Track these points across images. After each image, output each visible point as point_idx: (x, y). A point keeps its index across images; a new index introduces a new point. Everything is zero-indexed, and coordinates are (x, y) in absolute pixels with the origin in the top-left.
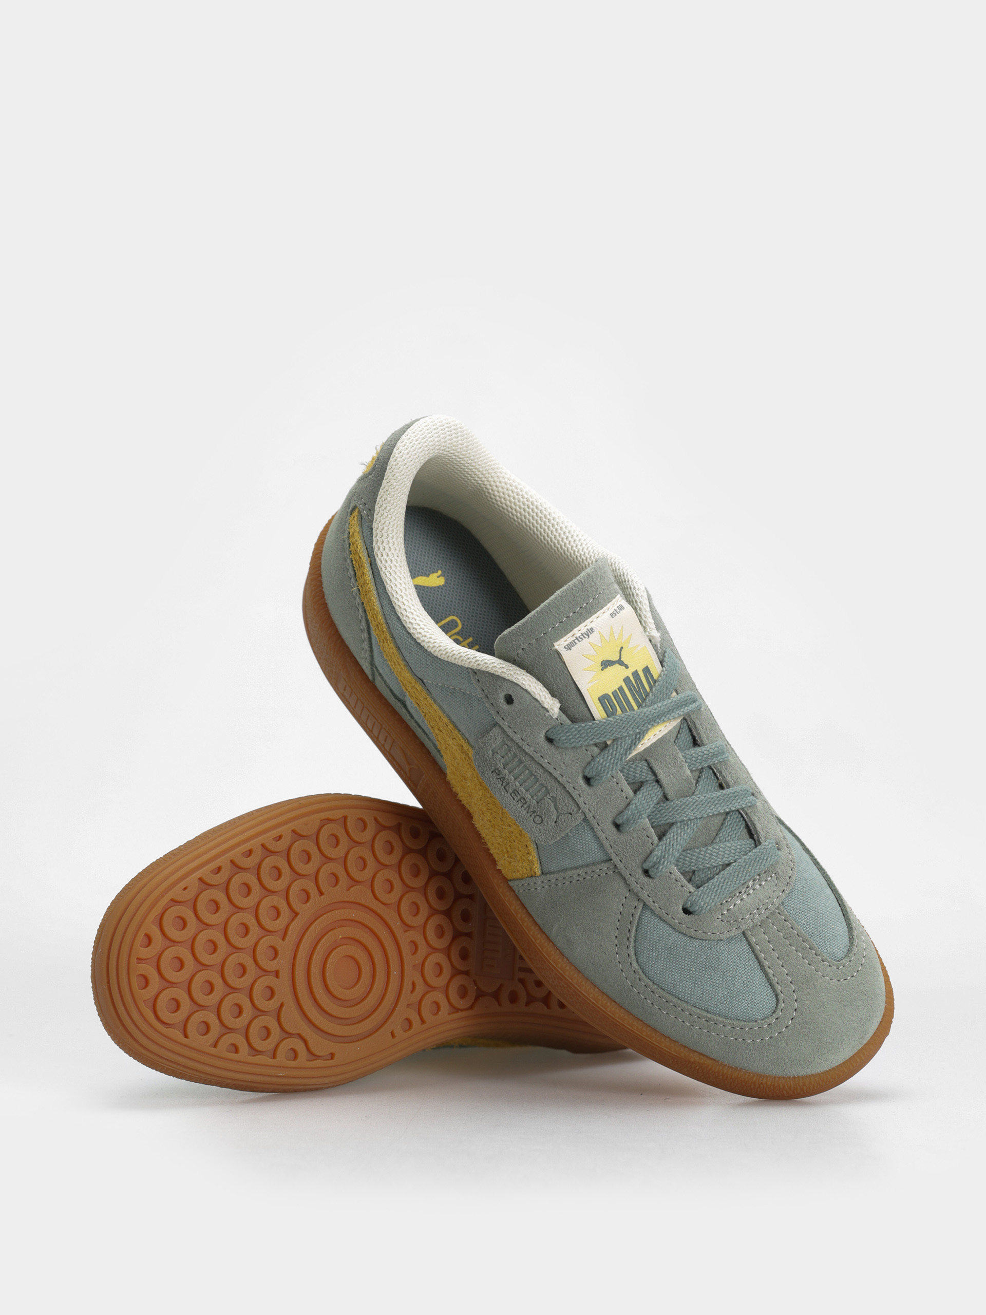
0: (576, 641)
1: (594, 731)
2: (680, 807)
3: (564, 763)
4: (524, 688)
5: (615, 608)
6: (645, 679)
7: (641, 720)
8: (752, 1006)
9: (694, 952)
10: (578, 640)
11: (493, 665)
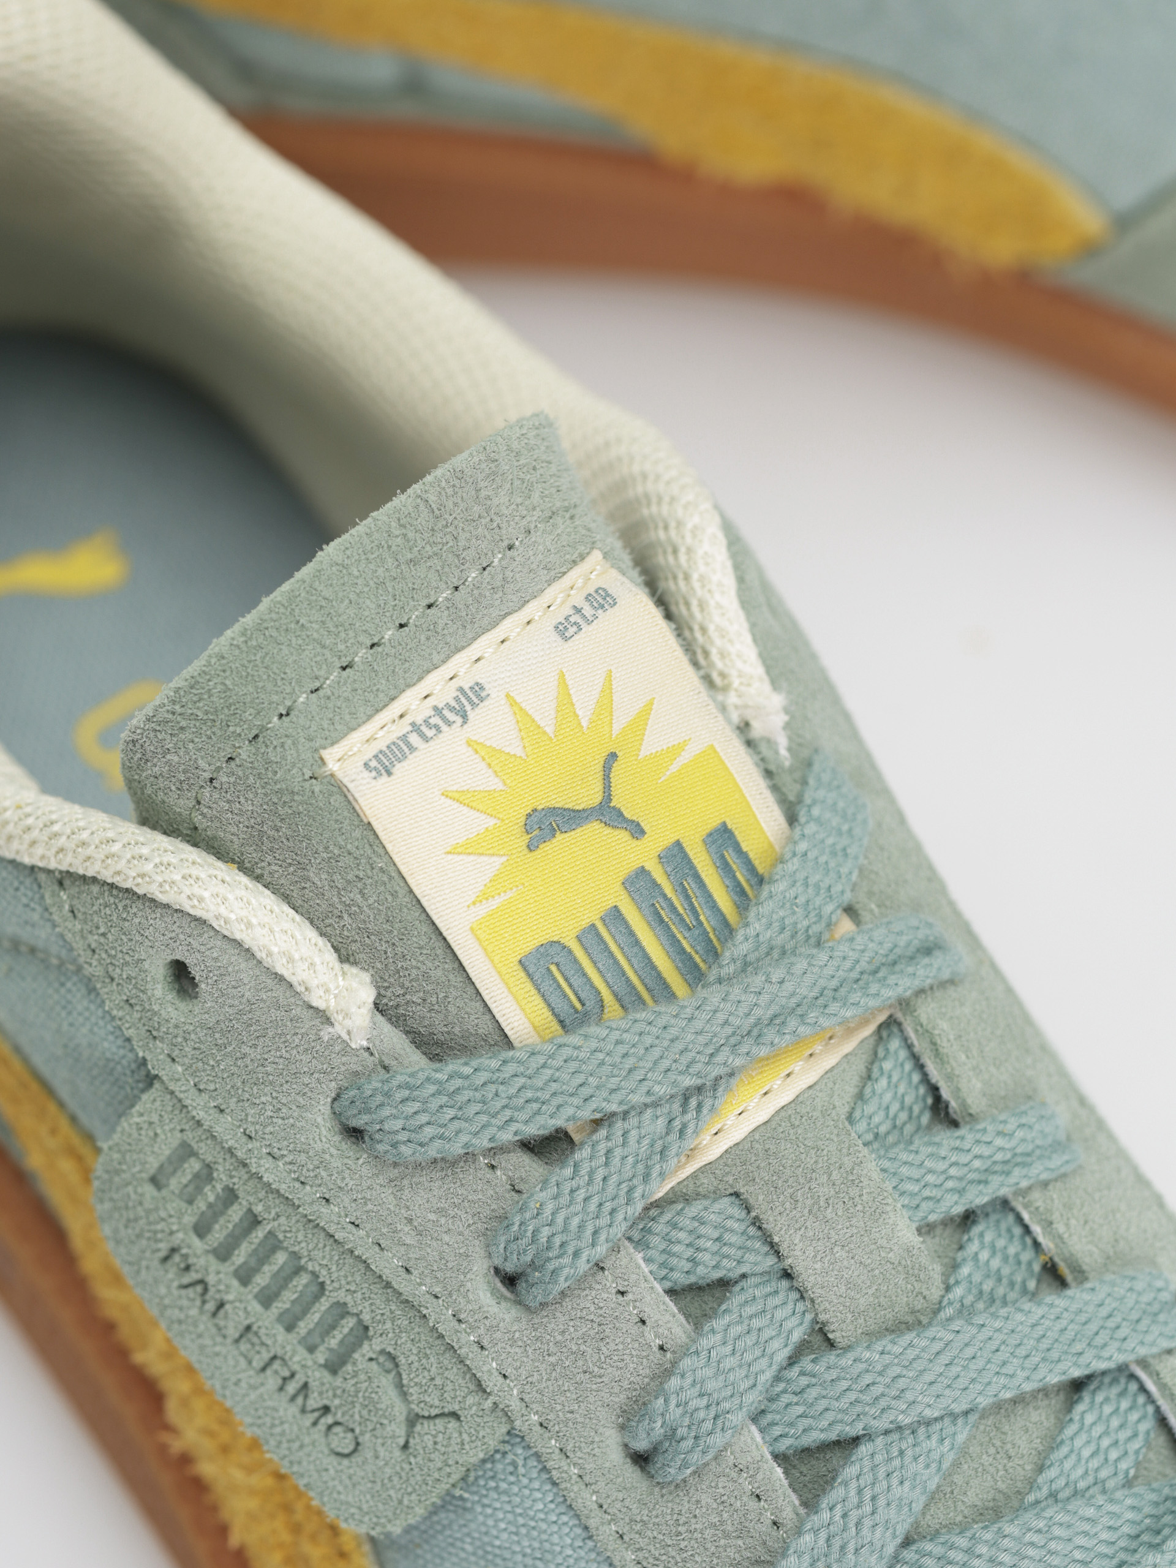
0: (414, 739)
1: (513, 1091)
2: (880, 1374)
3: (408, 1222)
4: (226, 933)
5: (578, 600)
6: (716, 876)
7: (701, 1039)
10: (422, 735)
11: (106, 849)
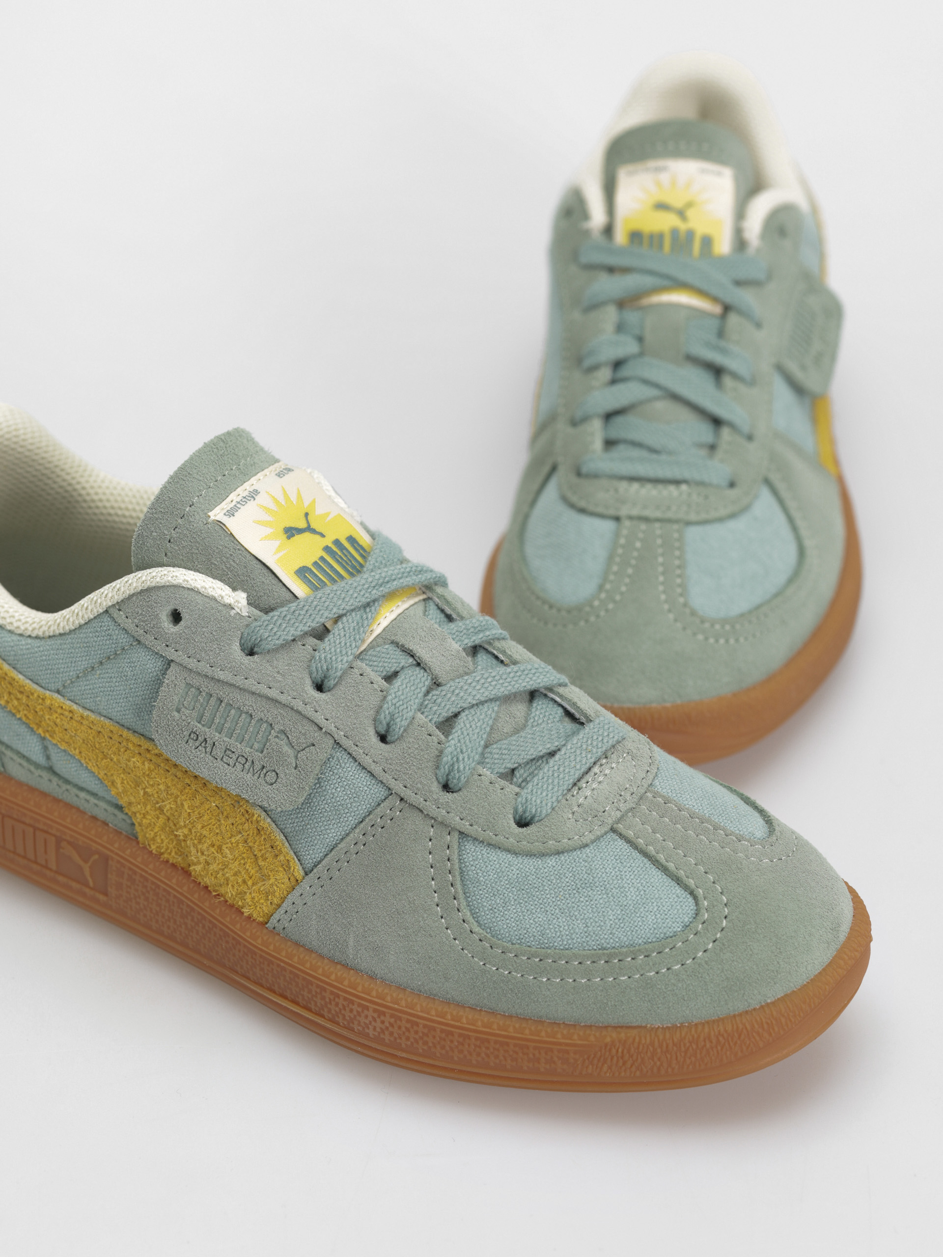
0: (238, 506)
2: (461, 689)
3: (278, 672)
5: (281, 469)
6: (353, 550)
8: (662, 917)
9: (552, 873)
10: (241, 504)
